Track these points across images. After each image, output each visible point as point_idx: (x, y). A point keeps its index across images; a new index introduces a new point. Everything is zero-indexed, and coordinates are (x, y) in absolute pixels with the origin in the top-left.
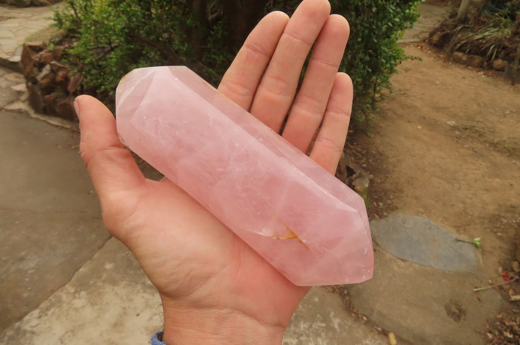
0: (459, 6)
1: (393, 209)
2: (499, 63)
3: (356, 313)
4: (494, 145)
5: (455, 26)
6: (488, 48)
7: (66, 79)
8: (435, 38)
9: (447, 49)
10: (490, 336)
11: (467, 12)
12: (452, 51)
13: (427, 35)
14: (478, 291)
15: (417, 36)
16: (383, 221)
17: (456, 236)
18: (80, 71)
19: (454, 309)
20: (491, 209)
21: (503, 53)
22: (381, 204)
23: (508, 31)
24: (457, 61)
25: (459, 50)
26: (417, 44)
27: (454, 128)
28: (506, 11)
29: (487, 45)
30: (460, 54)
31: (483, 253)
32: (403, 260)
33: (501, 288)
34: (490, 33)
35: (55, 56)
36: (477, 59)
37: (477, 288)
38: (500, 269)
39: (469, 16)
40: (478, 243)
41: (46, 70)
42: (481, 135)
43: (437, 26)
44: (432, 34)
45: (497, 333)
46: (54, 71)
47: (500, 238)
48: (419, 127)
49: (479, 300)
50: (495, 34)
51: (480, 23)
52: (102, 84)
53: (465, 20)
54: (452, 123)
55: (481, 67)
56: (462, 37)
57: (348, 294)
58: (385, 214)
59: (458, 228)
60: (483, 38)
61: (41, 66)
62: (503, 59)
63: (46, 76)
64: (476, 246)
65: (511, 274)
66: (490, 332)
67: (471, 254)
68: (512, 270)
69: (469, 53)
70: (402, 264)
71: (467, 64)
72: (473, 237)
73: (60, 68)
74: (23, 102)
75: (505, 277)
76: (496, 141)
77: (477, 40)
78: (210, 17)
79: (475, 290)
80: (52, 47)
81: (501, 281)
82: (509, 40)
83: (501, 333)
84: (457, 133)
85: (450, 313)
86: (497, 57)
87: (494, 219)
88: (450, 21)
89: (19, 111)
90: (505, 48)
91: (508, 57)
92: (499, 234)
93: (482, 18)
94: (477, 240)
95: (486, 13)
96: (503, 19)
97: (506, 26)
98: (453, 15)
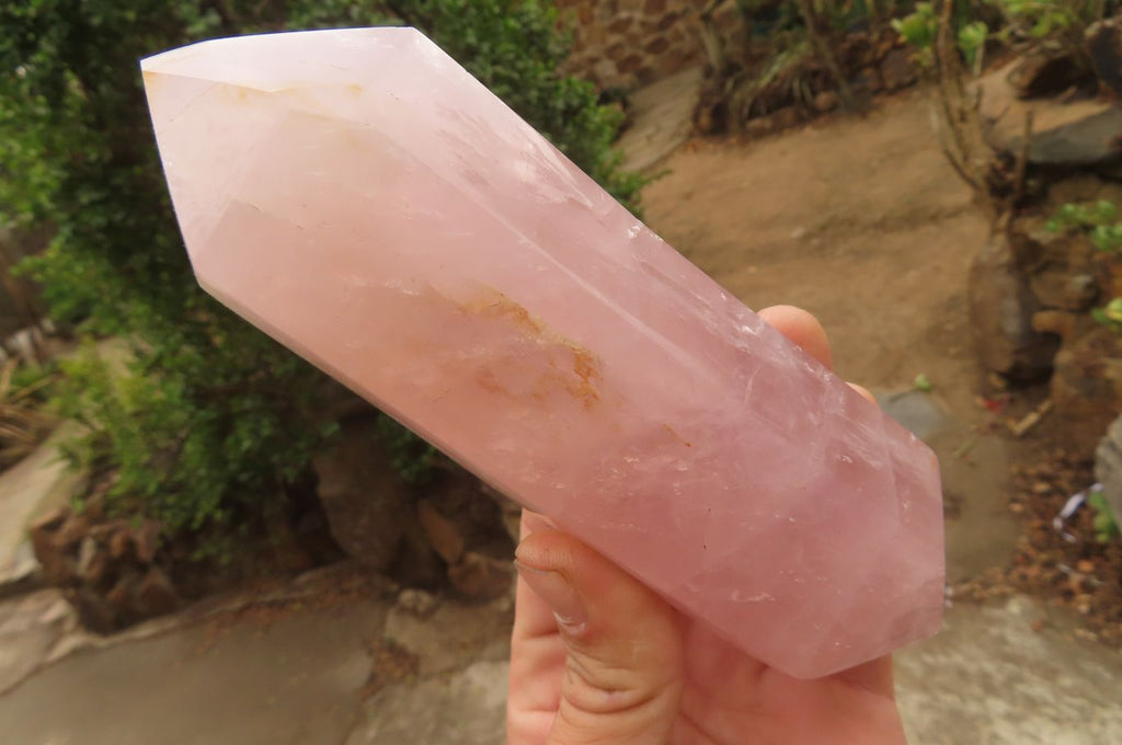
2: (823, 99)
4: (882, 226)
5: (723, 85)
6: (791, 90)
7: (130, 545)
8: (705, 120)
9: (733, 125)
10: (1017, 508)
12: (742, 124)
13: (689, 125)
14: (964, 456)
15: (675, 134)
18: (148, 516)
21: (819, 82)
23: (805, 47)
24: (760, 134)
25: (753, 114)
26: (683, 147)
27: (806, 238)
28: (784, 20)
29: (786, 86)
30: (756, 123)
31: (942, 393)
33: (994, 427)
34: (781, 65)
35: (94, 517)
36: (788, 114)
37: (955, 449)
38: (980, 401)
40: (925, 385)
41: (88, 551)
42: (852, 222)
43: (696, 99)
44: (696, 118)
45: (1023, 496)
46: (102, 545)
47: (958, 356)
48: (752, 269)
49: (972, 465)
50: (789, 63)
51: (757, 60)
53: (730, 69)
54: (798, 232)
55: (800, 122)
56: (742, 96)
59: (886, 381)
60: (775, 78)
61: (74, 549)
62: (826, 90)
63: (93, 562)
64: (926, 391)
65: (999, 397)
66: (1014, 501)
68: (996, 390)
69: (769, 112)
71: (778, 130)
72: (911, 380)
73: (110, 534)
74: (73, 632)
75: (992, 406)
76: (878, 216)
77: (769, 86)
79: (957, 454)
80: (79, 506)
81: (990, 417)
82: (814, 57)
83: (1030, 492)
84: (815, 242)
86: (814, 93)
87: (934, 338)
88: (711, 84)
89: (75, 653)
90: (815, 74)
91: (829, 83)
92: (953, 351)
93: (756, 51)
94: (920, 380)
95: (757, 39)
96: (787, 34)
97: (797, 41)
98: (708, 72)
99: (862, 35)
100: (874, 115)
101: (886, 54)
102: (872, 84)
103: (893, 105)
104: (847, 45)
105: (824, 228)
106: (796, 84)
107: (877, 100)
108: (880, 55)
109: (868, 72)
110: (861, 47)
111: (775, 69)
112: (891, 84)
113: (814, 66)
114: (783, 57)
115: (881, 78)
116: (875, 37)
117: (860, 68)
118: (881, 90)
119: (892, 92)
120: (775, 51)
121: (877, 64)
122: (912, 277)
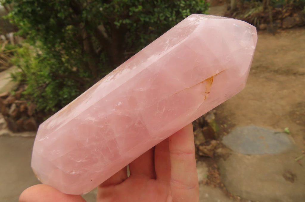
0: (230, 3)
1: (233, 126)
2: (262, 26)
3: (233, 196)
4: (276, 72)
6: (254, 20)
7: (26, 109)
11: (235, 5)
14: (298, 161)
16: (230, 136)
17: (273, 131)
18: (33, 102)
19: (289, 175)
20: (288, 108)
21: (262, 20)
22: (225, 125)
23: (261, 8)
29: (252, 19)
31: (293, 136)
32: (249, 155)
35: (17, 98)
37: (296, 158)
39: (238, 6)
40: (288, 131)
41: (13, 107)
42: (267, 68)
46: (18, 106)
47: (299, 124)
49: (301, 165)
50: (255, 12)
51: (245, 9)
52: (47, 106)
53: (236, 9)
57: (224, 186)
58: (229, 130)
59: (274, 125)
60: (249, 16)
61: (9, 106)
62: (264, 23)
63: (14, 111)
67: (286, 139)
70: (249, 157)
72: (283, 128)
73: (21, 104)
76: (276, 68)
77: (247, 18)
78: (97, 51)
79: (296, 160)
80: (13, 93)
82: (263, 12)
85: (287, 179)
86: (260, 23)
87: (292, 115)
88: (228, 13)
90: (262, 17)
91: (266, 21)
92: (298, 122)
93: (245, 6)
94: (287, 129)
95: (246, 2)
96: (256, 3)
97: (259, 6)
98: (229, 9)
99: (280, 9)
100: (277, 35)
101: (286, 17)
102: (279, 25)
103: (284, 33)
104: (275, 11)
105: (257, 67)
106: (256, 19)
107: (279, 31)
108: (284, 17)
109: (279, 21)
110: (279, 13)
111: (250, 13)
112: (284, 27)
113: (263, 15)
114: (253, 10)
115: (282, 24)
116: (284, 11)
117: (277, 19)
118: (281, 28)
119: (284, 29)
120: (251, 7)
121: (282, 19)
122: (285, 92)
